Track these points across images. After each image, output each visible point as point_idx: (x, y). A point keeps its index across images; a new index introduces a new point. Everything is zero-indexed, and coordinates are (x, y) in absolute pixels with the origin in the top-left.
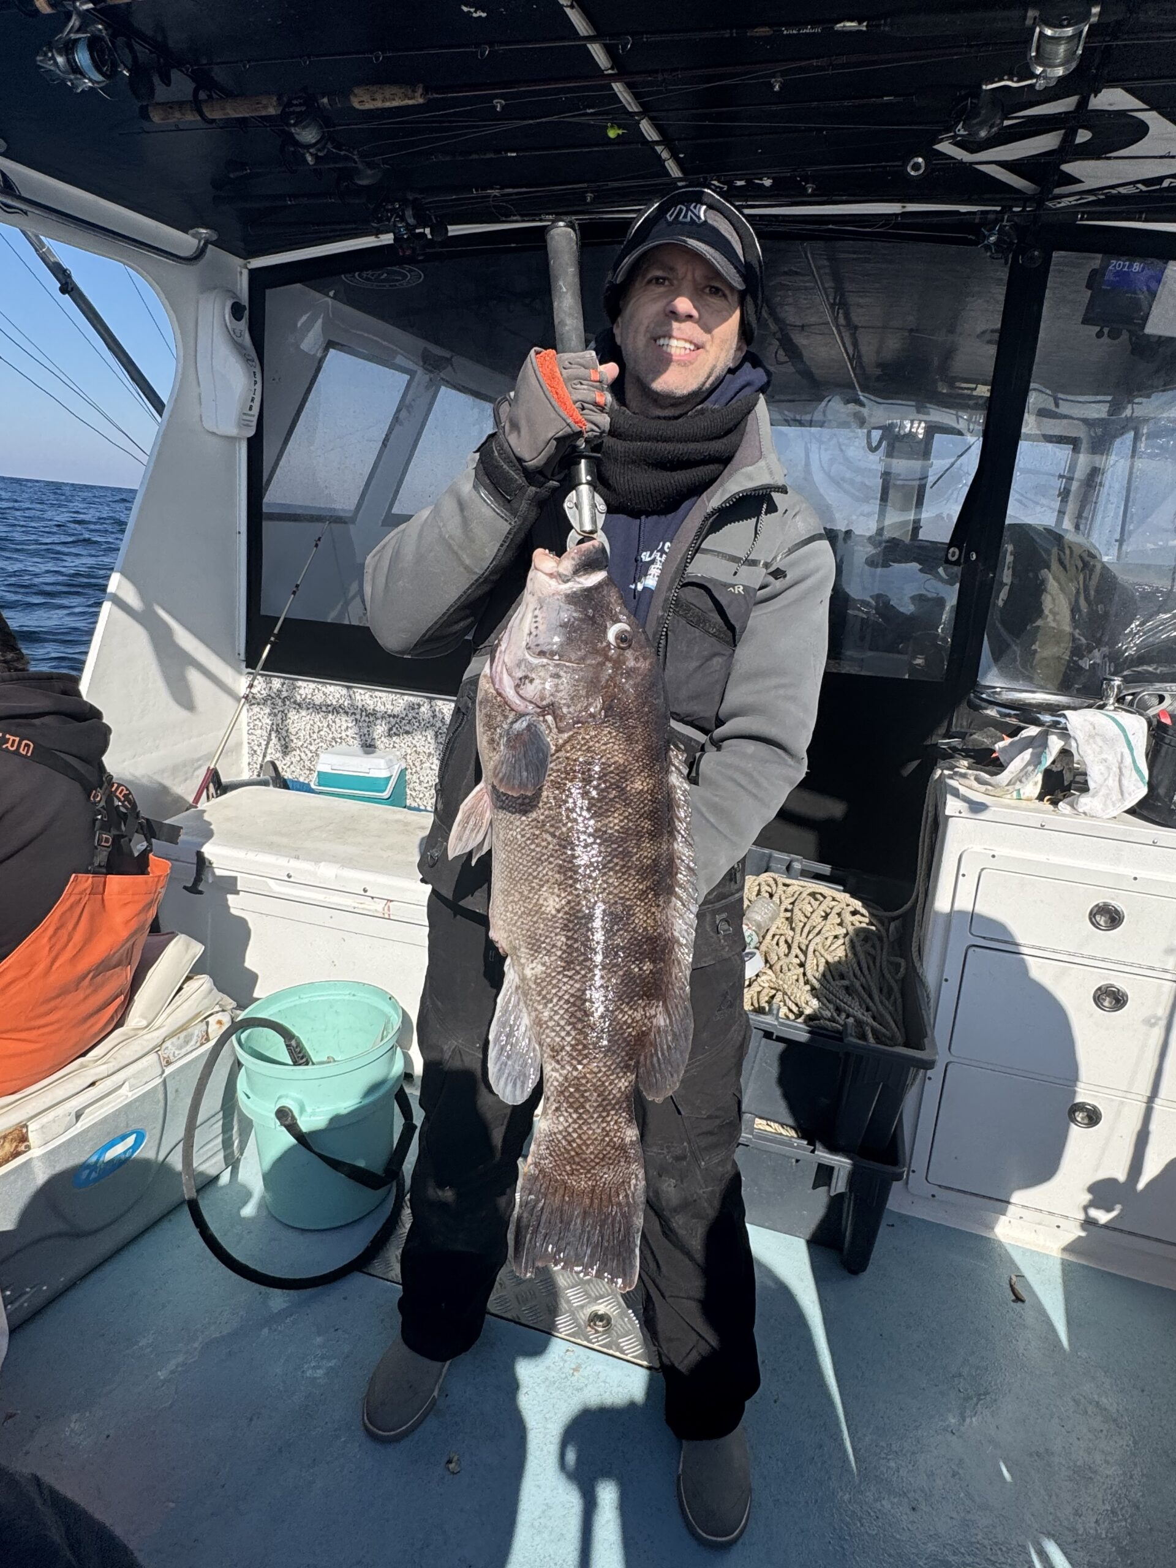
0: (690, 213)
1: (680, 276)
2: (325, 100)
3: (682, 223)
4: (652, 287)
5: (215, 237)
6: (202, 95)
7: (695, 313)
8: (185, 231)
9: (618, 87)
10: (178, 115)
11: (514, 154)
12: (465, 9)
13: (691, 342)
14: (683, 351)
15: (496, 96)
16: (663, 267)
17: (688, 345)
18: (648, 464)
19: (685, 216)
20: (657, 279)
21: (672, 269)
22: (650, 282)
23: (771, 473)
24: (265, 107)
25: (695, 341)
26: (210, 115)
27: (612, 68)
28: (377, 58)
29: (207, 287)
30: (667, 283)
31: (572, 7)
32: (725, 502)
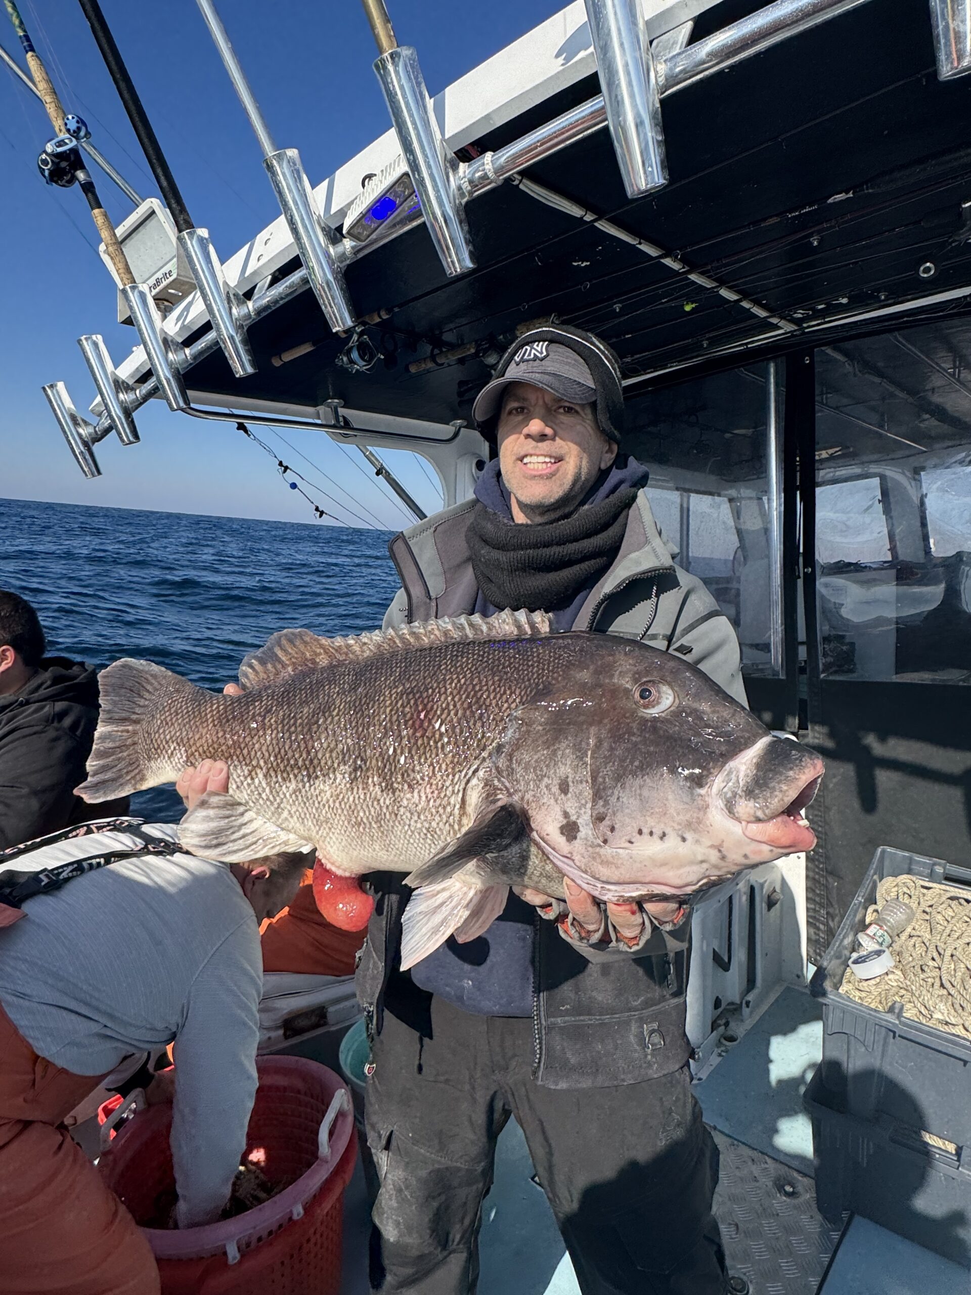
0: (533, 351)
1: (533, 402)
2: (501, 337)
3: (528, 361)
4: (512, 417)
5: (465, 424)
6: (436, 351)
7: (549, 431)
8: (448, 424)
9: (693, 277)
10: (423, 366)
11: (627, 336)
12: (575, 264)
13: (550, 457)
14: (544, 466)
15: (615, 303)
16: (518, 399)
17: (547, 460)
18: (534, 569)
19: (530, 355)
20: (516, 409)
21: (525, 399)
22: (510, 413)
23: (657, 556)
24: (469, 349)
25: (554, 454)
26: (439, 361)
27: (684, 268)
28: (524, 307)
29: (462, 454)
30: (525, 411)
31: (640, 243)
32: (615, 588)
